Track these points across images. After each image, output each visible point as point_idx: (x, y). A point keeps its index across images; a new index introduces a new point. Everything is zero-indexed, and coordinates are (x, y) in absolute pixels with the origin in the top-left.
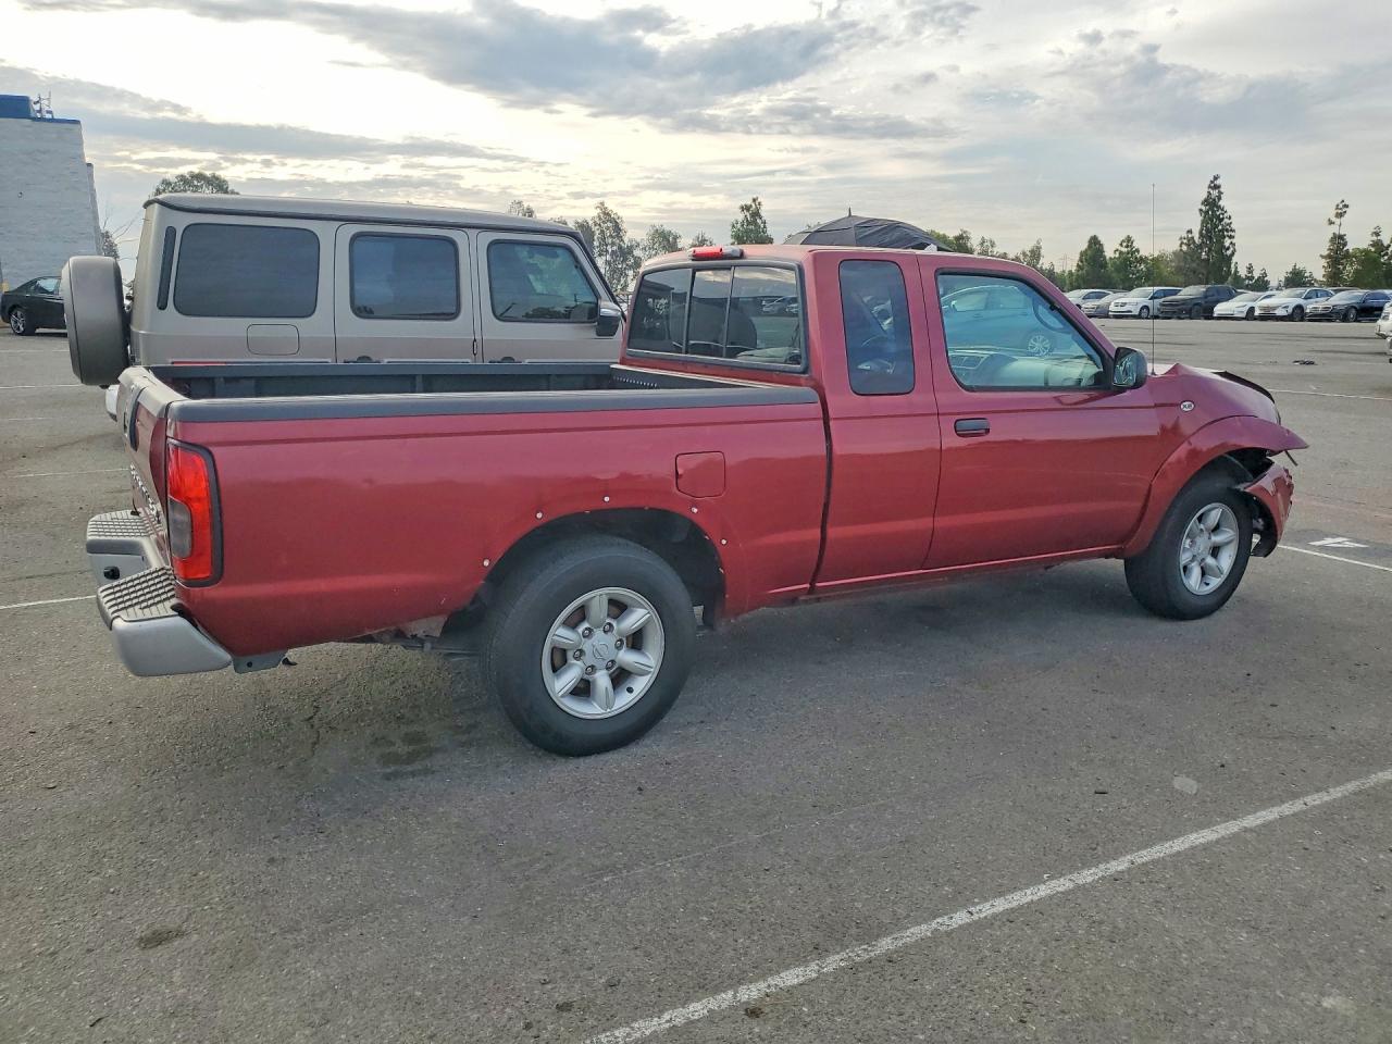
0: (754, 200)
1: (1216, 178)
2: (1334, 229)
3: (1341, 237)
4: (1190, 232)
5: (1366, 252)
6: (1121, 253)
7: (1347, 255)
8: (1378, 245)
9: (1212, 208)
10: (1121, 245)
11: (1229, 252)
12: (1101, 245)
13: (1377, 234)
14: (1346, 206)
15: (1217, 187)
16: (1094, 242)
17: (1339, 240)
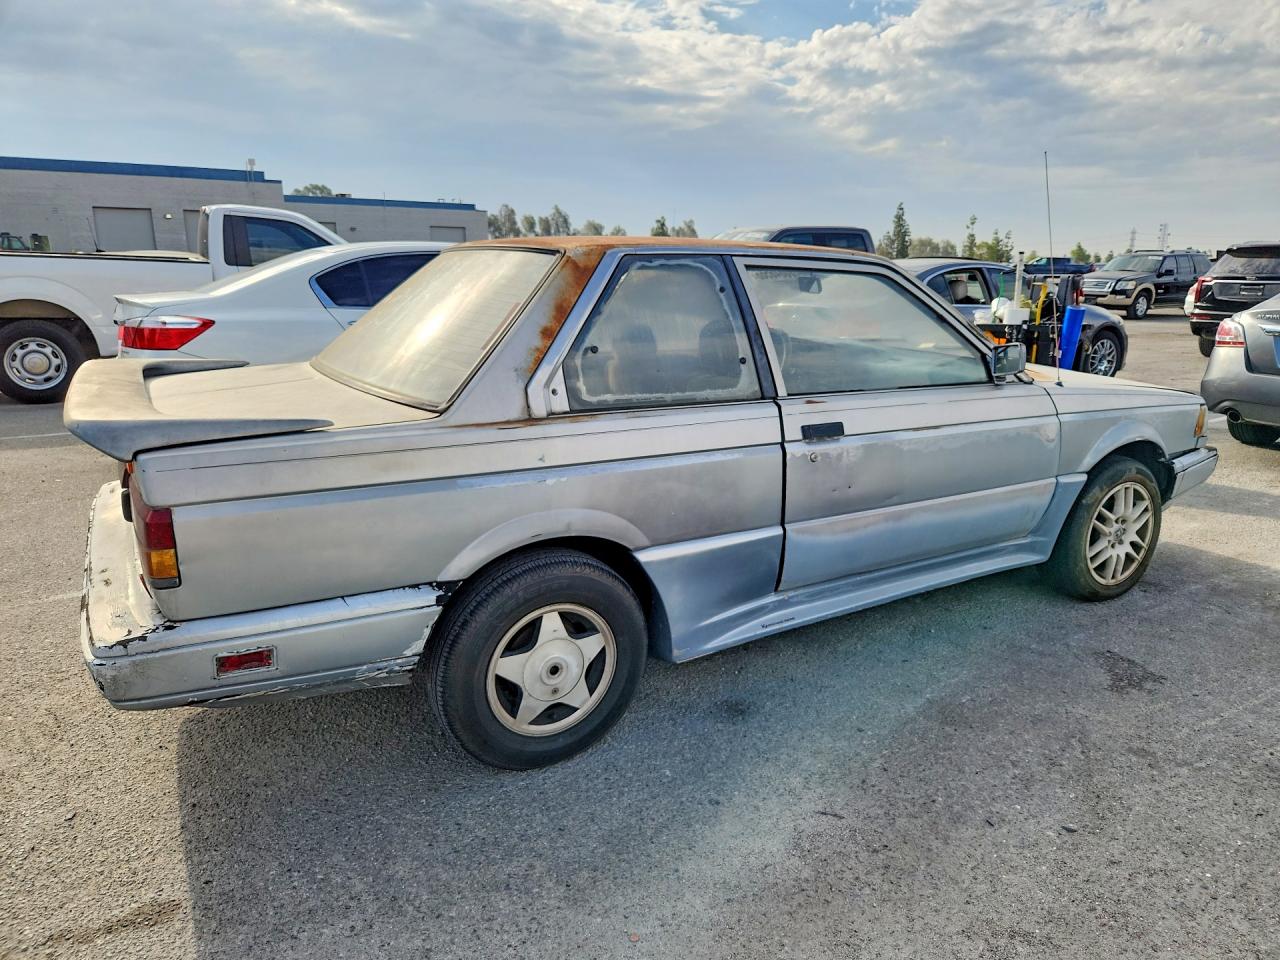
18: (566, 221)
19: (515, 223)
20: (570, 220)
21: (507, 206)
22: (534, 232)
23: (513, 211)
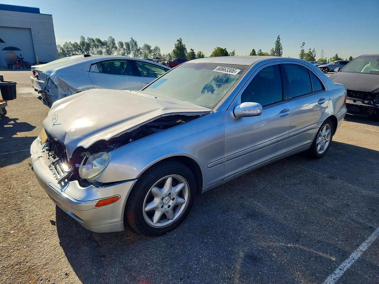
0: (180, 39)
1: (279, 36)
2: (302, 48)
3: (303, 50)
4: (273, 48)
5: (308, 54)
6: (259, 53)
7: (304, 54)
8: (310, 52)
9: (278, 42)
10: (259, 51)
11: (281, 53)
12: (255, 51)
13: (310, 50)
14: (305, 43)
15: (279, 38)
16: (254, 50)
17: (303, 51)
18: (136, 44)
19: (114, 44)
20: (138, 44)
21: (111, 37)
22: (123, 48)
23: (114, 39)
